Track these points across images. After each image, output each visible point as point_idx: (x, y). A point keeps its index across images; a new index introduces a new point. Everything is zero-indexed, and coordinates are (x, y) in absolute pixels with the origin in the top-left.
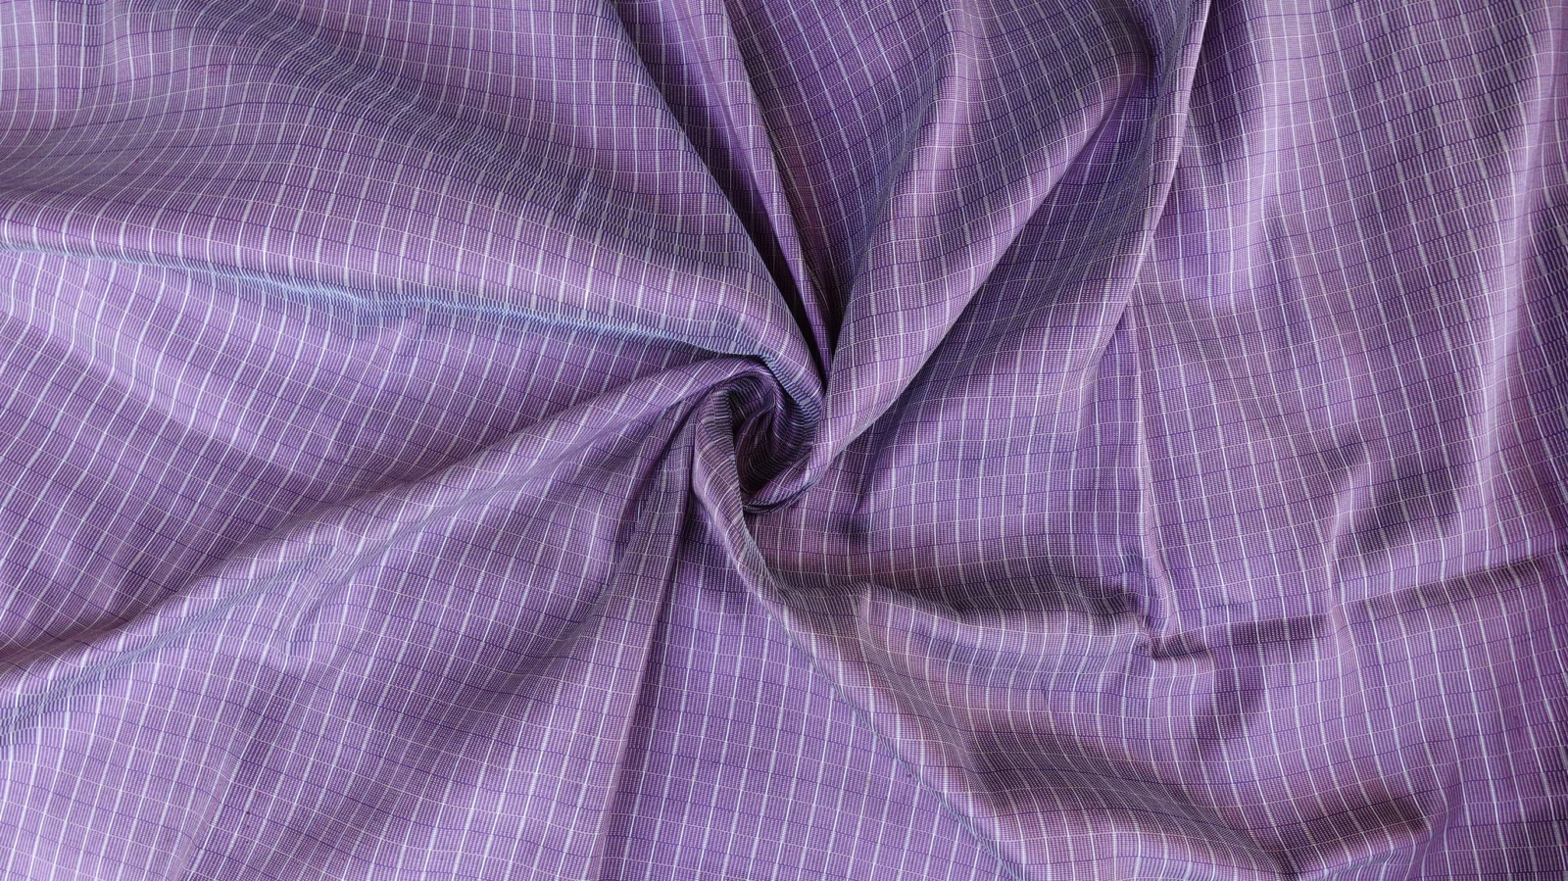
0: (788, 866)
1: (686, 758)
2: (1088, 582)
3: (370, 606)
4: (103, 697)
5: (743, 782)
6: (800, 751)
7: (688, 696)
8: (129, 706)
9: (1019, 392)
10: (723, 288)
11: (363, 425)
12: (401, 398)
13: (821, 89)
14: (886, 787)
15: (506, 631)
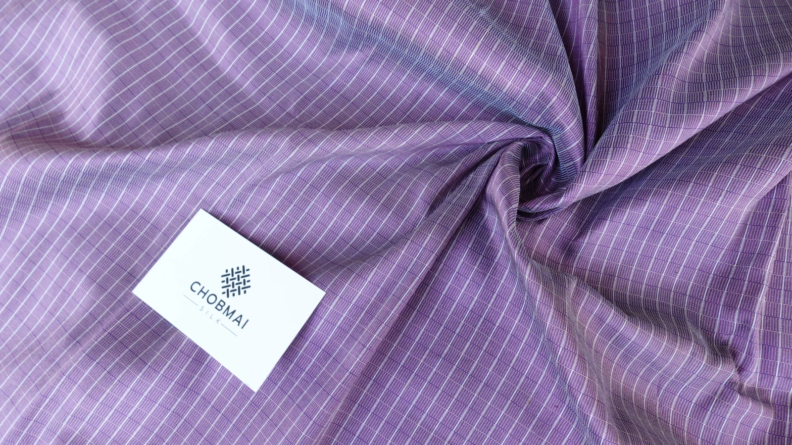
0: (460, 435)
1: (422, 346)
2: (708, 333)
3: (283, 195)
4: (125, 193)
5: (451, 373)
6: (492, 367)
7: (437, 310)
8: (137, 202)
9: (707, 197)
10: (550, 78)
11: (314, 102)
12: (338, 95)
13: (630, 7)
14: (539, 408)
15: (353, 235)
